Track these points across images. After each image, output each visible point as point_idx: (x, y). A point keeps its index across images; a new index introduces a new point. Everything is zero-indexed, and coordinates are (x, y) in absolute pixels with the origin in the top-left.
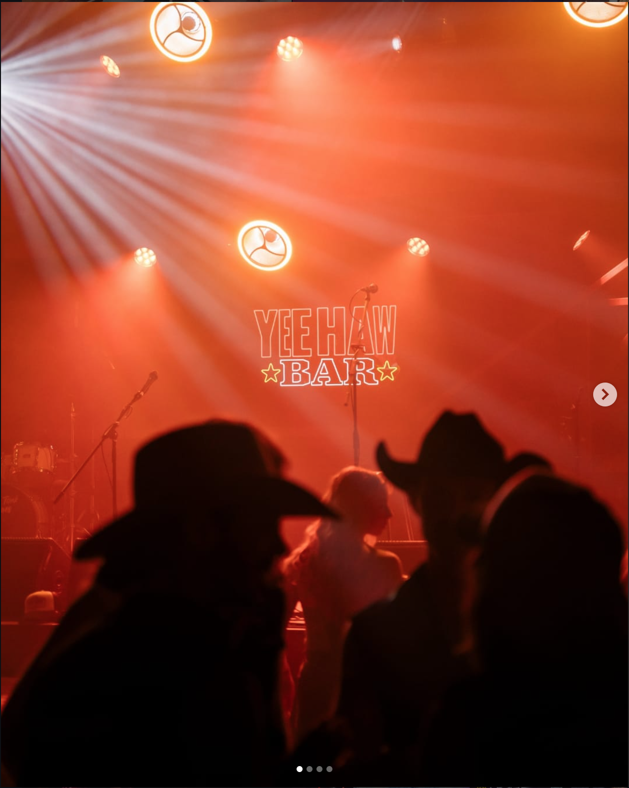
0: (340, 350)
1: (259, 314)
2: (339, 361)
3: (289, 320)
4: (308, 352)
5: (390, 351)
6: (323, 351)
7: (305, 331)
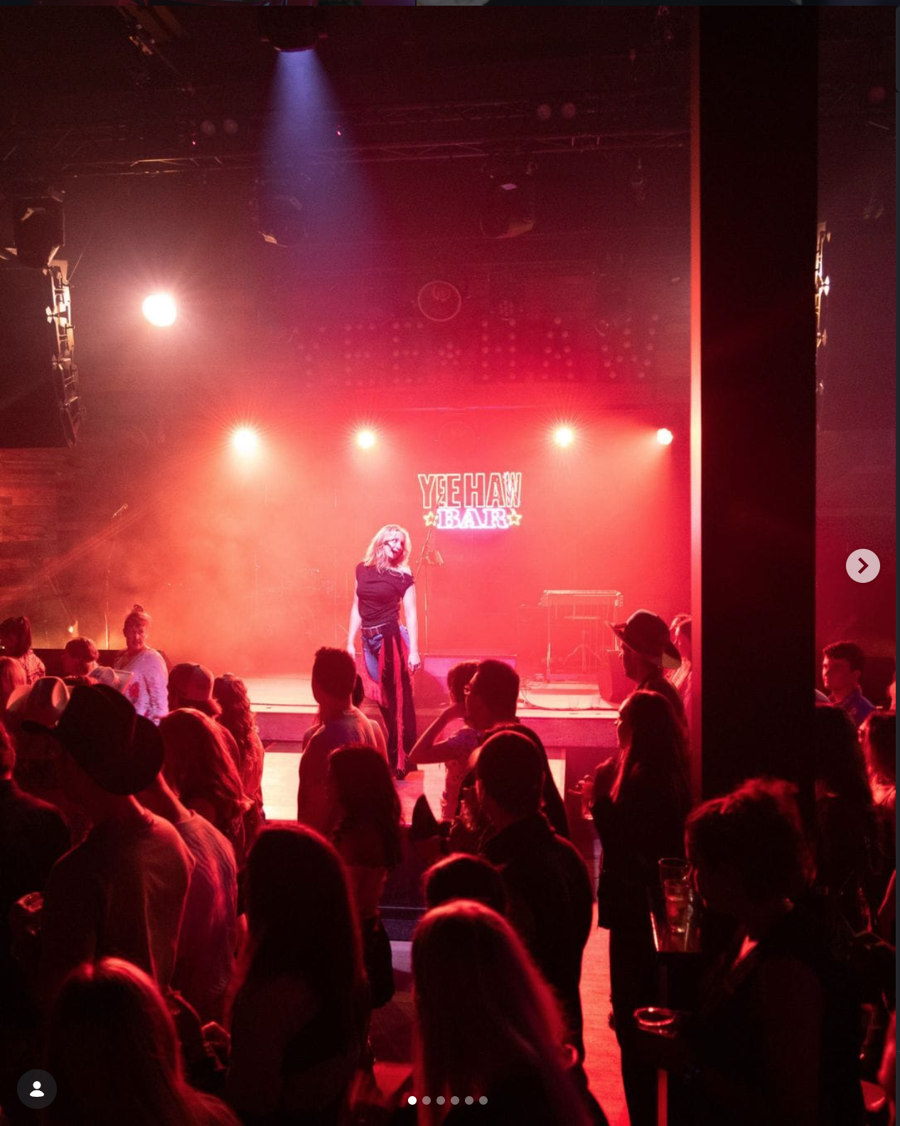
0: (481, 503)
1: (423, 478)
2: (480, 510)
3: (444, 483)
4: (458, 505)
5: (516, 504)
6: (469, 503)
7: (456, 490)
